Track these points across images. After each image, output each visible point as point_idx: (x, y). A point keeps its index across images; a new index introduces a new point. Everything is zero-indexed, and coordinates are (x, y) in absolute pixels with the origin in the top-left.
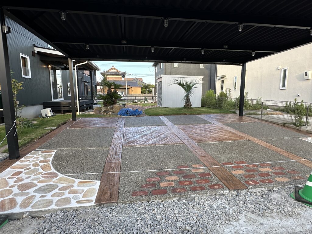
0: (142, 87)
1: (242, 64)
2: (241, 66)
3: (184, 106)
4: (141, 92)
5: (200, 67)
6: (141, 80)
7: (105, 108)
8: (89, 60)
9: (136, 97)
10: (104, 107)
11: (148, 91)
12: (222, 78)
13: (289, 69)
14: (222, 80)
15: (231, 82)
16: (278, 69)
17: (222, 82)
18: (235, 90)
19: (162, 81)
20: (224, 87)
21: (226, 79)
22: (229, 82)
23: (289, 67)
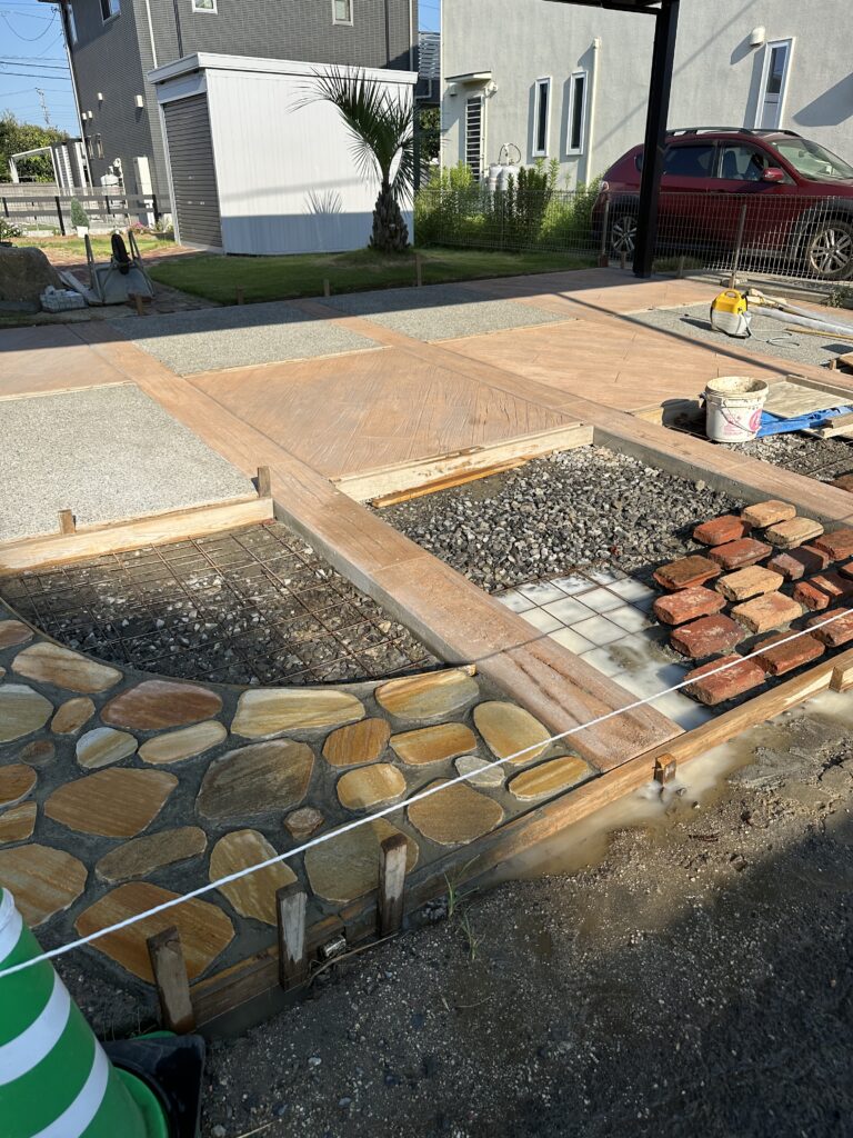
1: (659, 6)
2: (654, 17)
3: (369, 242)
12: (470, 84)
13: (798, 43)
14: (469, 102)
15: (519, 112)
16: (749, 45)
17: (469, 108)
18: (541, 153)
19: (204, 96)
20: (481, 136)
21: (493, 93)
22: (511, 109)
23: (796, 34)
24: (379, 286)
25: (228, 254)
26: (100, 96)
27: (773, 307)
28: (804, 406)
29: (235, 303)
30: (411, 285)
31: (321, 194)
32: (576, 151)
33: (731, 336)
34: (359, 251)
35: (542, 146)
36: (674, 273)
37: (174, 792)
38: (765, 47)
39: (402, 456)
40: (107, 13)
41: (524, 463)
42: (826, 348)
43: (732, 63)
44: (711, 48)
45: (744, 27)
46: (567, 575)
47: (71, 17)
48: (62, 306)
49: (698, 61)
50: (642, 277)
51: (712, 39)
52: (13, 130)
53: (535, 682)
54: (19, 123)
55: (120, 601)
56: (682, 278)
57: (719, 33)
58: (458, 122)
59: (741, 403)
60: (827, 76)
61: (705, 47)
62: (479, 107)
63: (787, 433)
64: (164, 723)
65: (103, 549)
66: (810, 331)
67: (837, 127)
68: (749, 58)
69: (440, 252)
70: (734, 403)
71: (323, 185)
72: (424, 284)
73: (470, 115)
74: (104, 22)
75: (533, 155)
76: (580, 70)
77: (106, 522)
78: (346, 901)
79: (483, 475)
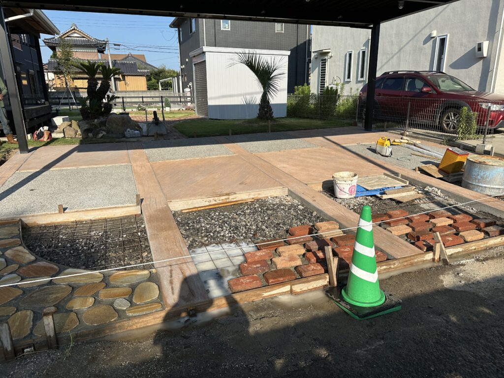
0: (147, 76)
1: (372, 26)
2: (371, 30)
3: (257, 115)
4: (146, 86)
5: (276, 32)
6: (141, 59)
7: (86, 123)
8: (35, 8)
9: (143, 97)
10: (84, 121)
11: (161, 84)
12: (323, 54)
13: (450, 36)
14: (322, 60)
15: (341, 64)
16: (430, 37)
17: (322, 63)
18: (349, 80)
19: (205, 61)
20: (326, 74)
21: (331, 57)
22: (338, 63)
23: (450, 33)
24: (253, 132)
25: (210, 119)
26: (187, 60)
27: (412, 144)
28: (381, 185)
29: (193, 137)
30: (266, 132)
31: (248, 97)
32: (362, 79)
33: (383, 156)
34: (253, 119)
35: (349, 77)
36: (382, 129)
37: (19, 296)
38: (436, 38)
39: (201, 195)
40: (191, 32)
41: (253, 200)
42: (421, 162)
43: (424, 44)
44: (415, 39)
45: (428, 31)
46: (231, 242)
47: (181, 33)
48: (132, 136)
49: (410, 44)
50: (368, 130)
51: (416, 35)
52: (164, 71)
53: (171, 276)
54: (167, 69)
55: (64, 237)
56: (386, 131)
57: (419, 33)
58: (317, 69)
59: (343, 182)
60: (463, 49)
61: (413, 38)
62: (325, 62)
63: (368, 196)
64: (34, 275)
65: (73, 220)
66: (422, 155)
67: (468, 69)
68: (431, 43)
69: (294, 119)
70: (341, 182)
71: (249, 94)
72: (271, 131)
73: (322, 65)
74: (190, 34)
75: (346, 80)
76: (364, 48)
77: (76, 210)
78: (40, 336)
79: (233, 203)
